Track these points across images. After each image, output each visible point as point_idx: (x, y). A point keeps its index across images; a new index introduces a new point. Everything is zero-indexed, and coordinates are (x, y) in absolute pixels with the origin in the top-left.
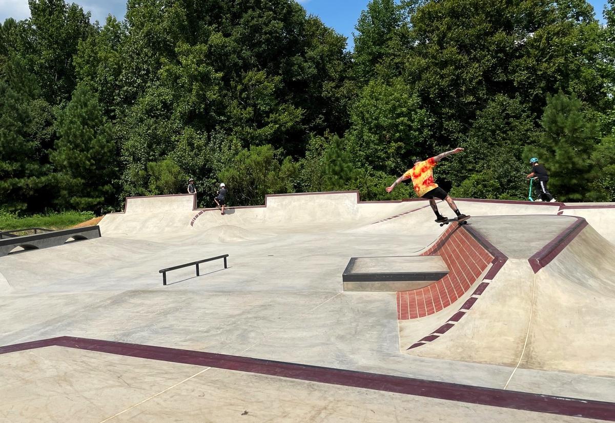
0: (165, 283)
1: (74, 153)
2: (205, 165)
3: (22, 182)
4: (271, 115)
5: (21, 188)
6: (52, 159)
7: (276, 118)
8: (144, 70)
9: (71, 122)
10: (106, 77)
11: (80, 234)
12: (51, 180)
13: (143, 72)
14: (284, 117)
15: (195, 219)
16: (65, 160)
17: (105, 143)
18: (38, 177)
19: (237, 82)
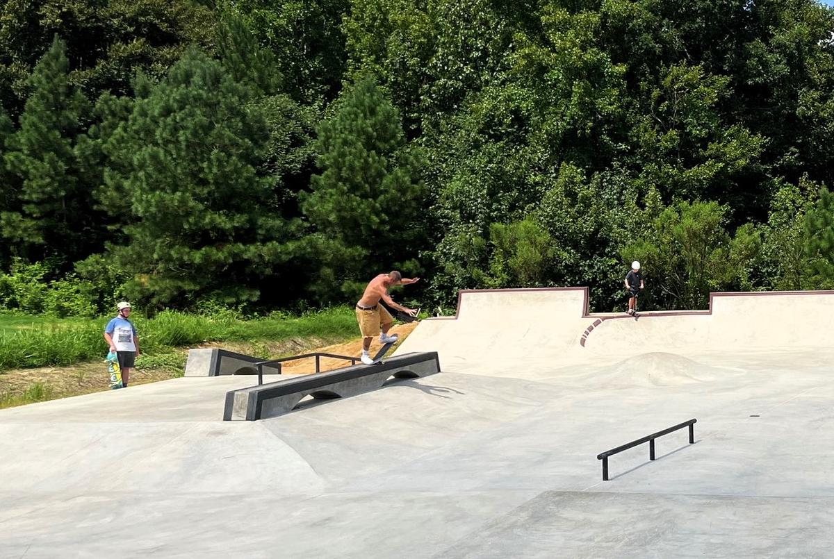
0: (606, 477)
1: (349, 200)
2: (596, 231)
3: (251, 251)
4: (710, 146)
5: (248, 262)
6: (307, 210)
7: (718, 150)
8: (477, 49)
9: (345, 142)
10: (404, 58)
11: (407, 368)
12: (305, 248)
13: (476, 54)
14: (732, 149)
15: (588, 334)
16: (331, 212)
17: (408, 183)
18: (281, 243)
19: (650, 82)
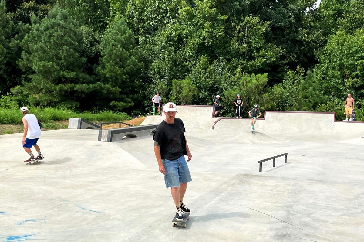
1: (115, 68)
2: (214, 85)
3: (78, 87)
4: (260, 51)
5: (76, 91)
6: (97, 72)
7: (263, 53)
8: (163, 9)
9: (113, 45)
10: (133, 12)
12: (97, 87)
13: (162, 11)
14: (269, 54)
15: (215, 125)
16: (107, 73)
17: (137, 62)
18: (88, 84)
19: (236, 24)
